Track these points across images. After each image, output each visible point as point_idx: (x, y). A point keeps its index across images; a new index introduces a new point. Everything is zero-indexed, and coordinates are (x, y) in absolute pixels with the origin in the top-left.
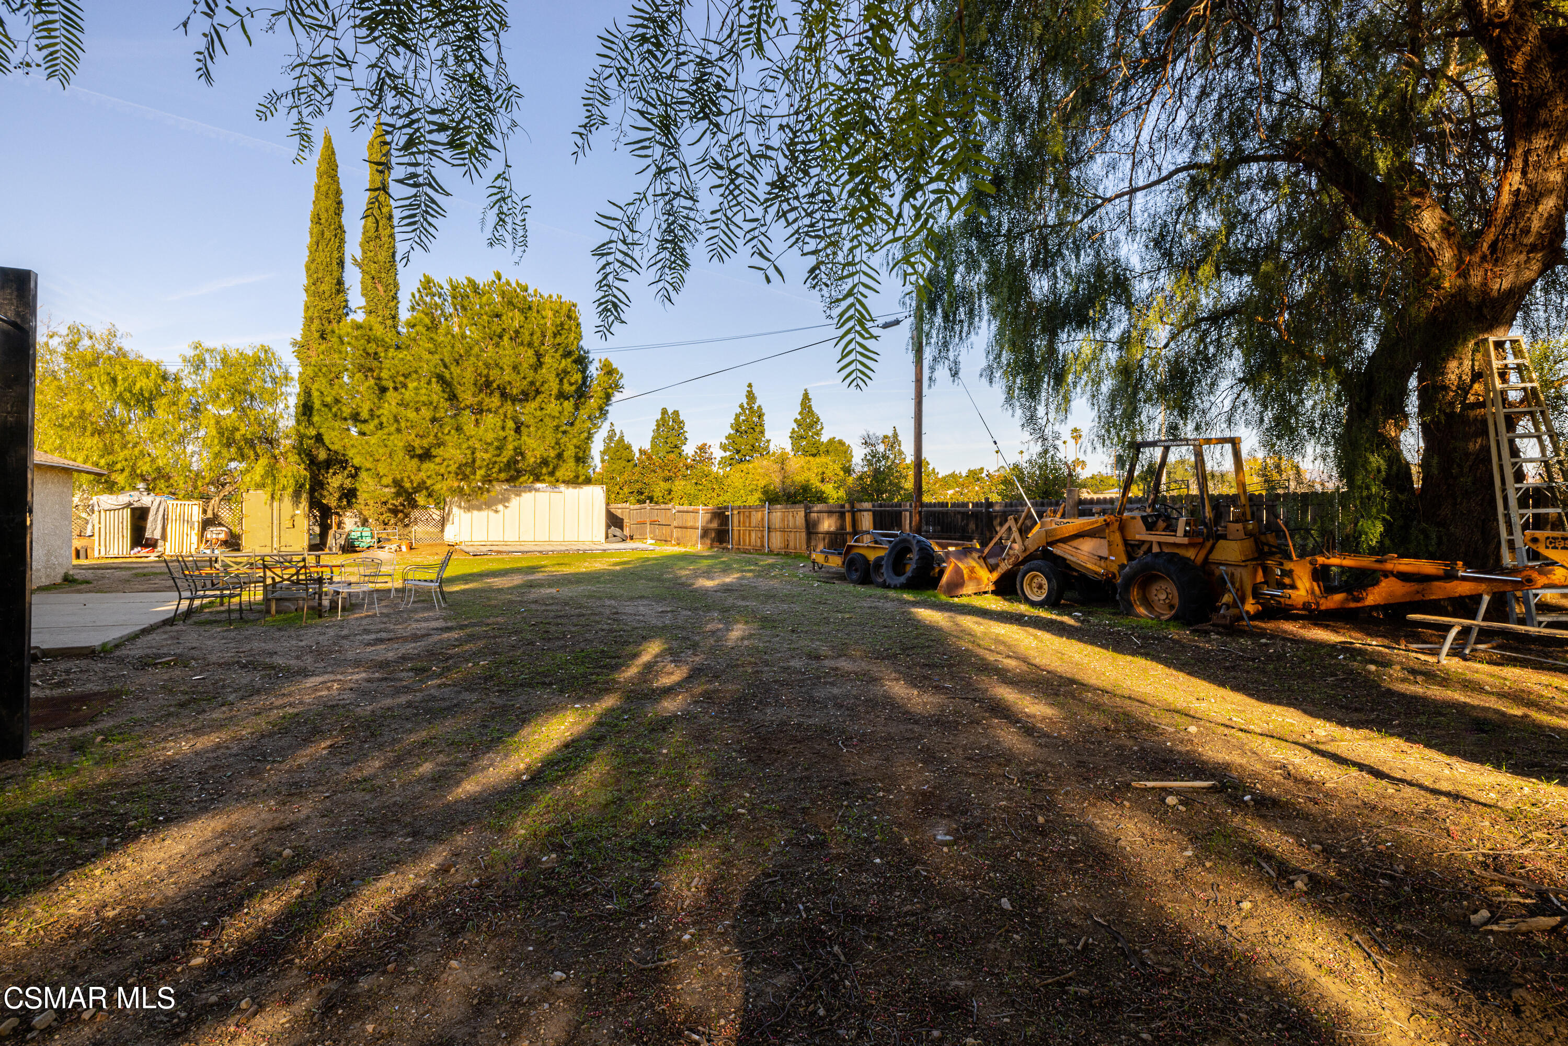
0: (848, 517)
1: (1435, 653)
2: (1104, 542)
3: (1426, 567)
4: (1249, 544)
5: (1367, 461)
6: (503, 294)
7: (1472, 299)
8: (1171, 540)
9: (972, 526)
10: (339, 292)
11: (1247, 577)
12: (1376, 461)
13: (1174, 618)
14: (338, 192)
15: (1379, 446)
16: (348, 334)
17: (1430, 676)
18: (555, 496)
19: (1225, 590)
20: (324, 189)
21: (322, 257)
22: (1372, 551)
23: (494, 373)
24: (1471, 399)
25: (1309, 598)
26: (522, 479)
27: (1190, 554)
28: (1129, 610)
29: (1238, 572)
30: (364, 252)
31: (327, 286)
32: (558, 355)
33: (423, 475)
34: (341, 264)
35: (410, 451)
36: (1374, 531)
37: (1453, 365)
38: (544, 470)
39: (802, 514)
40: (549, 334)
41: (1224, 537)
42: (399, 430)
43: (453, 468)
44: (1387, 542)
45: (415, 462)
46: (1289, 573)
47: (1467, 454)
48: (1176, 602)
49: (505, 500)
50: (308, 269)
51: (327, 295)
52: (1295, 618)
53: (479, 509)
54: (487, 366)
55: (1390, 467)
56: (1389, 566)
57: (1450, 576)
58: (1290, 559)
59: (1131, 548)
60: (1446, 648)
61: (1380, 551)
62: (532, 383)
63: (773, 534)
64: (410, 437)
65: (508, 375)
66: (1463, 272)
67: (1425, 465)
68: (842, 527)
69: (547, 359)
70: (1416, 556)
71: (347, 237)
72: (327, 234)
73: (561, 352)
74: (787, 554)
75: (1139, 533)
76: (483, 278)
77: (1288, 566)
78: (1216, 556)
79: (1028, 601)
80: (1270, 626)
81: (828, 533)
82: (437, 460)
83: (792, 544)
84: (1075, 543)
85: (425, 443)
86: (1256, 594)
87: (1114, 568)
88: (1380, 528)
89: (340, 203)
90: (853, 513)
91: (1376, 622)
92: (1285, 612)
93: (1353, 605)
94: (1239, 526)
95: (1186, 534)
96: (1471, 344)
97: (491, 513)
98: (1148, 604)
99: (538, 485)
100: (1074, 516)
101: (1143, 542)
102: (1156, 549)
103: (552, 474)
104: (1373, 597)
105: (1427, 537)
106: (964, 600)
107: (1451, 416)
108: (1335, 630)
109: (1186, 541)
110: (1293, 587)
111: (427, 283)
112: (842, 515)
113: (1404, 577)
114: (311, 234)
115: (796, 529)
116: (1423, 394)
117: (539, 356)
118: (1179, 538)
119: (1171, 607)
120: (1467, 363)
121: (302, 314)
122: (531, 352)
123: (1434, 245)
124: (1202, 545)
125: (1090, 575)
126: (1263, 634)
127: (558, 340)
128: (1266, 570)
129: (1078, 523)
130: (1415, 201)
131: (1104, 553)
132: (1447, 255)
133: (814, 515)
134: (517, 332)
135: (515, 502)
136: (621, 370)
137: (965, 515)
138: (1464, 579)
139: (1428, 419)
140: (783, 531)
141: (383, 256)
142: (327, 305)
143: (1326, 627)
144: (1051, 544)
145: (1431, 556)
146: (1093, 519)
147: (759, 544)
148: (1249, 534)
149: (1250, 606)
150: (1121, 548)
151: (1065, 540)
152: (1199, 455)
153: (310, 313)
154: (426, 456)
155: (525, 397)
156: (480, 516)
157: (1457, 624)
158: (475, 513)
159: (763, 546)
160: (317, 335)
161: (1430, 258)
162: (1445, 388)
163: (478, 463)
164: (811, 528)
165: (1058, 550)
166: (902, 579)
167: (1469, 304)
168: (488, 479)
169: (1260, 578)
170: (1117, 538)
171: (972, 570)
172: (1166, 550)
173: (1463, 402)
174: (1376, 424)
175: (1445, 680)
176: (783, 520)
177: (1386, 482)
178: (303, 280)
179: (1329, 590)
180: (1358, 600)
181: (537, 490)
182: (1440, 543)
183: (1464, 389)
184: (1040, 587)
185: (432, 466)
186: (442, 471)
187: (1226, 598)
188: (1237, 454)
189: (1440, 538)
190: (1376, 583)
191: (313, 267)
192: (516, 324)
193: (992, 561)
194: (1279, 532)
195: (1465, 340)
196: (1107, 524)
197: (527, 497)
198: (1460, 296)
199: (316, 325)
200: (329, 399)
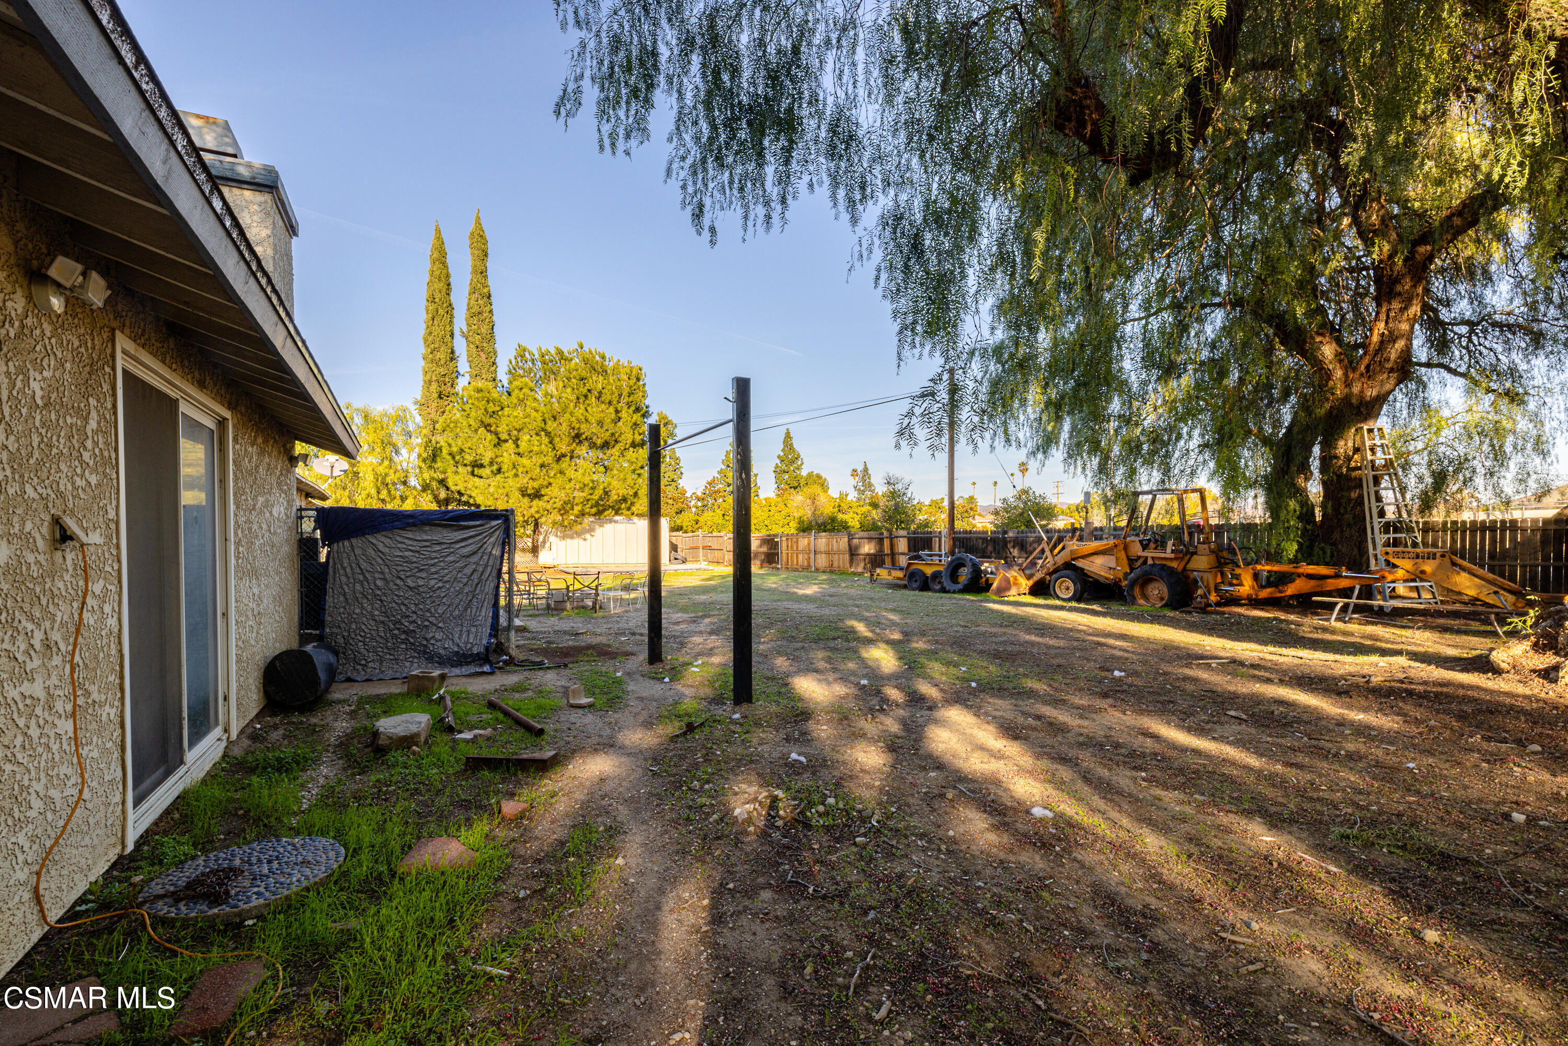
0: (886, 543)
1: (1328, 620)
2: (1113, 558)
3: (1322, 570)
4: (1213, 557)
5: (1288, 505)
6: (586, 361)
7: (1354, 401)
8: (1163, 555)
9: (990, 548)
10: (452, 359)
11: (1212, 579)
12: (1292, 504)
13: (1165, 606)
14: (448, 276)
15: (1295, 494)
16: (471, 397)
17: (1325, 630)
18: (630, 526)
19: (1197, 588)
20: (438, 273)
21: (436, 330)
22: (1291, 561)
23: (584, 427)
24: (1353, 464)
25: (1251, 592)
26: (606, 513)
27: (1174, 564)
28: (1134, 600)
29: (1205, 576)
30: (469, 325)
31: (442, 355)
32: (631, 411)
33: (533, 510)
34: (452, 335)
35: (523, 492)
36: (1292, 548)
37: (1342, 443)
38: (623, 506)
39: (846, 539)
40: (625, 393)
41: (1195, 553)
42: (516, 475)
43: (558, 505)
44: (1299, 556)
45: (526, 500)
46: (1237, 577)
47: (1350, 500)
48: (1166, 596)
49: (591, 530)
50: (426, 340)
51: (442, 362)
52: (1242, 605)
53: (572, 537)
54: (579, 421)
55: (1302, 507)
56: (1300, 570)
57: (1338, 576)
58: (1239, 566)
59: (1131, 561)
60: (1334, 616)
61: (1295, 561)
62: (613, 434)
63: (818, 556)
64: (523, 480)
65: (595, 429)
66: (1348, 384)
67: (1323, 506)
68: (881, 550)
69: (624, 414)
70: (1318, 564)
71: (455, 312)
72: (441, 312)
73: (633, 408)
74: (832, 572)
75: (1137, 550)
76: (568, 347)
77: (1238, 571)
78: (1191, 566)
79: (1059, 598)
80: (1226, 609)
81: (868, 554)
82: (546, 498)
83: (836, 564)
84: (1091, 559)
85: (536, 485)
86: (1217, 589)
87: (1121, 575)
88: (1295, 547)
89: (449, 285)
90: (891, 539)
91: (1292, 606)
92: (1235, 601)
93: (1279, 595)
94: (1206, 546)
95: (1173, 551)
96: (1353, 430)
97: (581, 541)
98: (1146, 598)
99: (617, 518)
100: (1090, 540)
101: (1139, 557)
102: (1150, 562)
103: (629, 509)
104: (1291, 590)
105: (1324, 552)
106: (1011, 599)
107: (1340, 476)
108: (1267, 611)
109: (1173, 556)
110: (1241, 584)
111: (522, 353)
112: (880, 541)
113: (1310, 577)
114: (427, 311)
115: (839, 552)
116: (1323, 460)
117: (617, 411)
118: (1168, 554)
119: (1162, 599)
120: (1350, 444)
121: (421, 377)
122: (611, 409)
123: (1331, 367)
124: (1182, 559)
125: (1102, 580)
126: (1223, 613)
127: (631, 399)
128: (1223, 574)
129: (1094, 545)
130: (1318, 339)
131: (1113, 565)
132: (1339, 373)
133: (855, 541)
134: (600, 393)
135: (599, 531)
136: (674, 422)
137: (985, 540)
138: (1346, 577)
139: (1326, 478)
140: (828, 553)
141: (484, 329)
142: (443, 371)
143: (1262, 609)
144: (1073, 559)
145: (1327, 564)
146: (1104, 542)
147: (806, 564)
148: (1212, 552)
149: (1213, 598)
150: (1125, 561)
151: (1083, 557)
152: (1181, 501)
153: (428, 377)
154: (537, 495)
155: (606, 445)
156: (573, 544)
157: (1341, 602)
158: (569, 541)
159: (809, 566)
160: (436, 395)
161: (1329, 375)
162: (1336, 457)
163: (577, 501)
164: (853, 552)
165: (1080, 563)
166: (960, 586)
167: (1351, 404)
168: (582, 514)
169: (1219, 580)
170: (1122, 555)
171: (1015, 578)
172: (1157, 562)
173: (1348, 467)
174: (1293, 479)
175: (1333, 632)
176: (828, 545)
177: (1300, 518)
178: (422, 349)
179: (1262, 587)
180: (1280, 592)
181: (616, 522)
182: (1332, 556)
183: (1349, 459)
184: (1068, 589)
185: (541, 503)
186: (549, 507)
187: (1200, 592)
188: (1203, 499)
189: (1332, 554)
190: (1293, 581)
191: (430, 339)
192: (600, 386)
193: (1027, 572)
194: (1232, 551)
195: (1349, 428)
196: (1116, 546)
197: (608, 527)
198: (1347, 399)
199: (434, 387)
200: (455, 449)
